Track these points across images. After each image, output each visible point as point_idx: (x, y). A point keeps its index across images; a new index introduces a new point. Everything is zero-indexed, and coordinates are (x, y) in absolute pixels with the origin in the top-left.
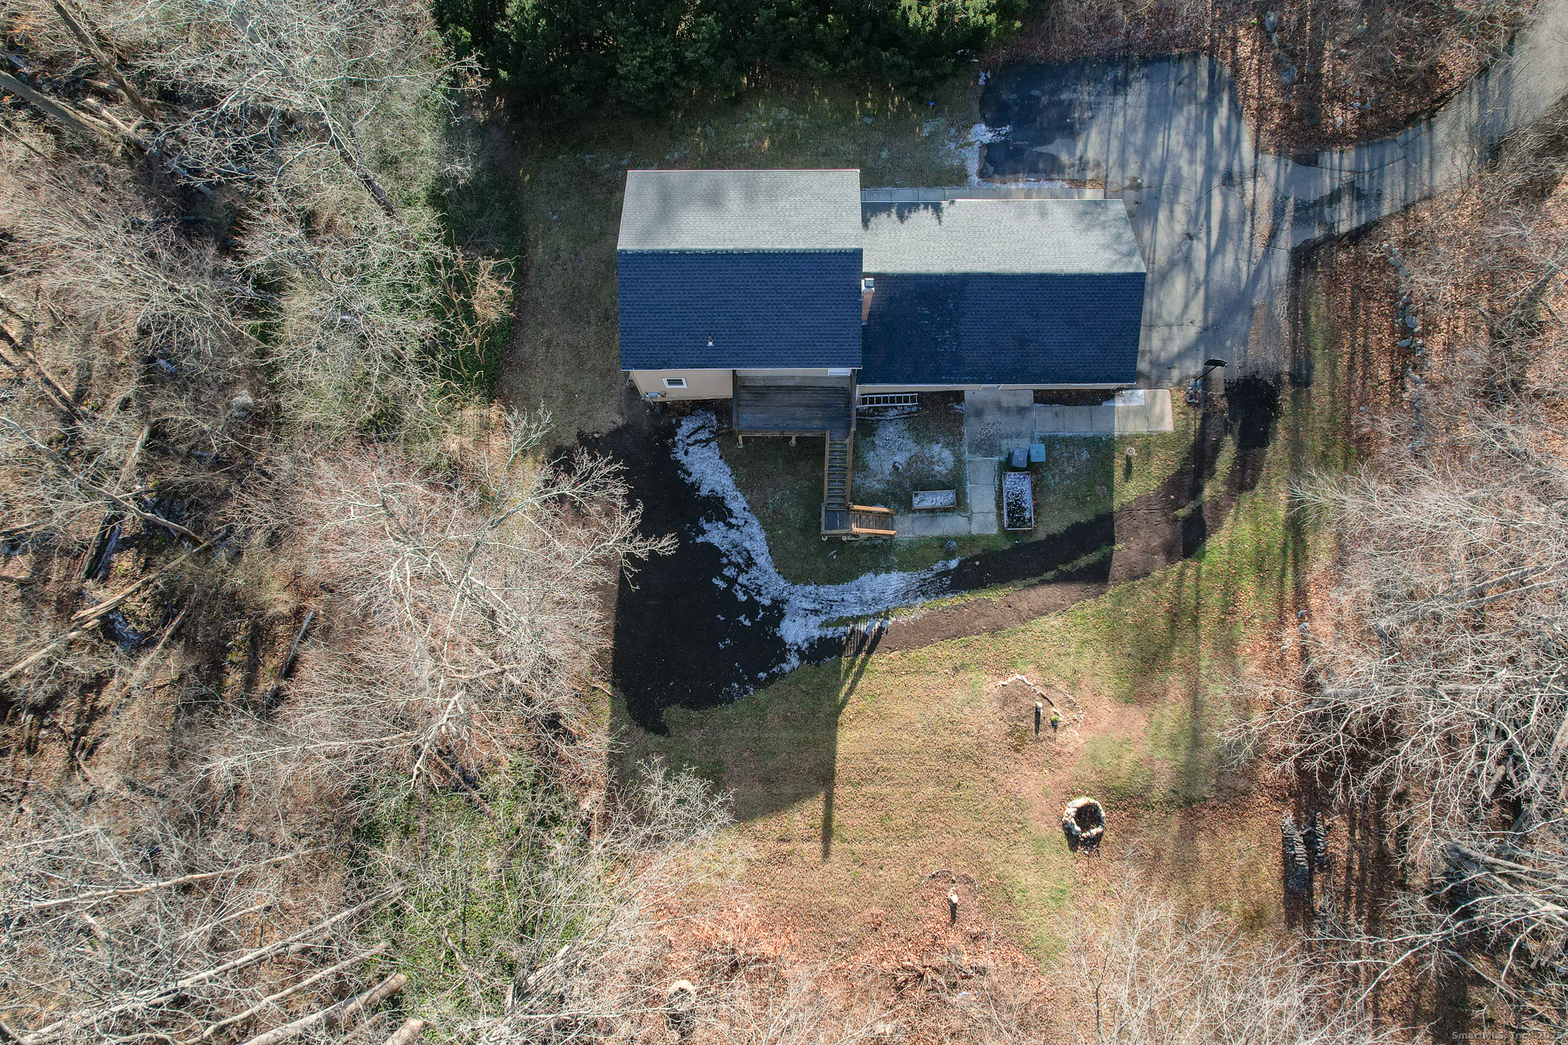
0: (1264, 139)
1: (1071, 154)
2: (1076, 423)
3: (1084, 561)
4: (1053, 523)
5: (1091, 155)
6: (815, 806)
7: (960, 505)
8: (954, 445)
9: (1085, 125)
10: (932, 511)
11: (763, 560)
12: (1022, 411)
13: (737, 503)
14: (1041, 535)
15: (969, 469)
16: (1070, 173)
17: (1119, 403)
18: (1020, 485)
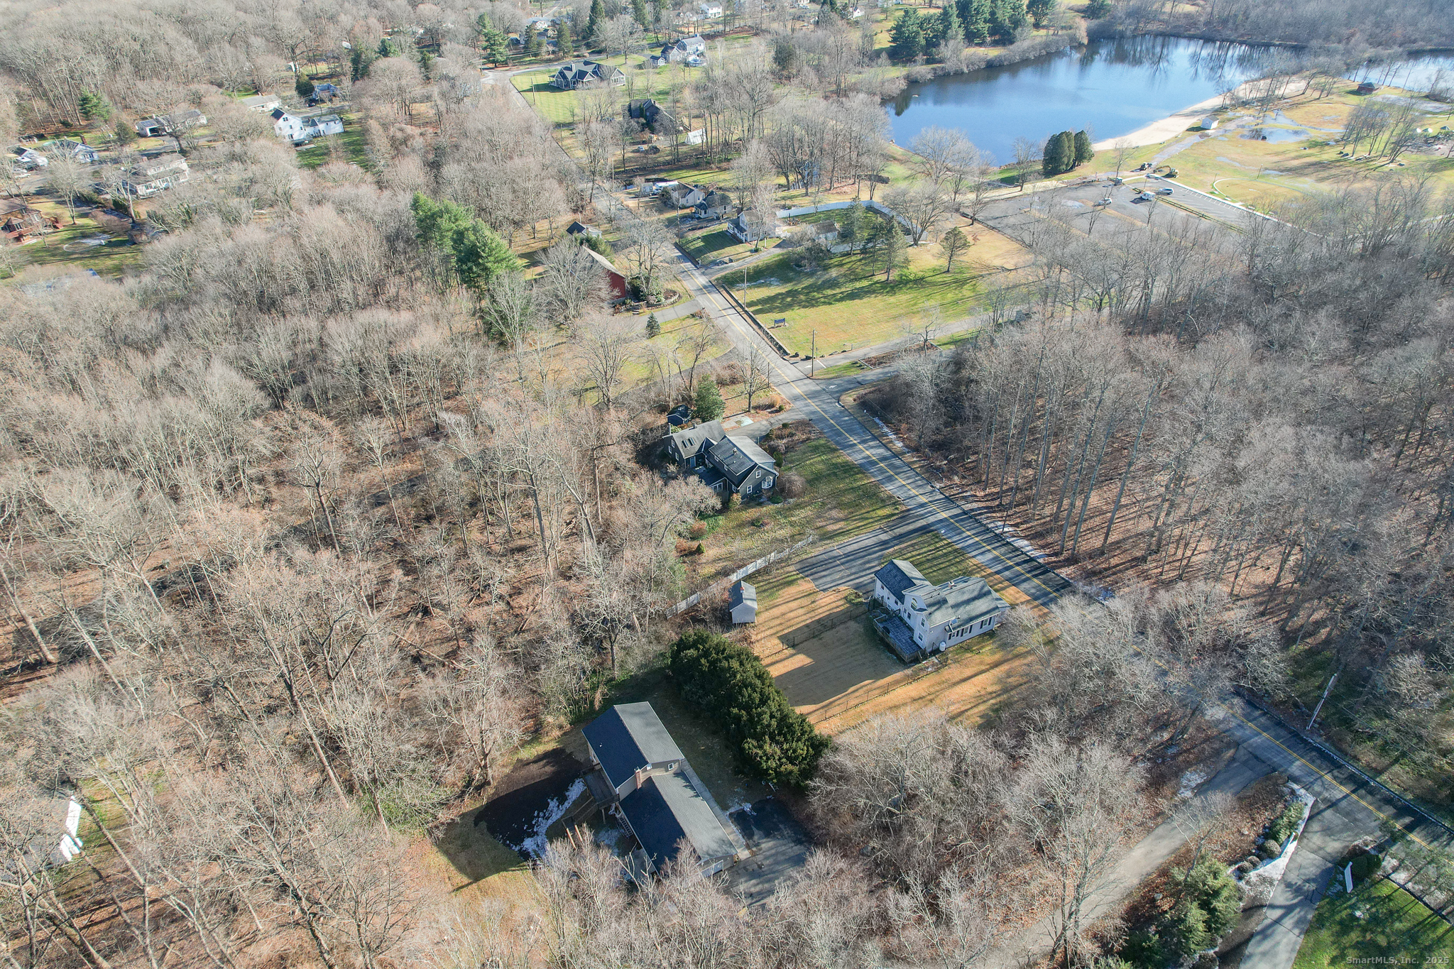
1: (759, 838)
5: (763, 845)
16: (751, 842)
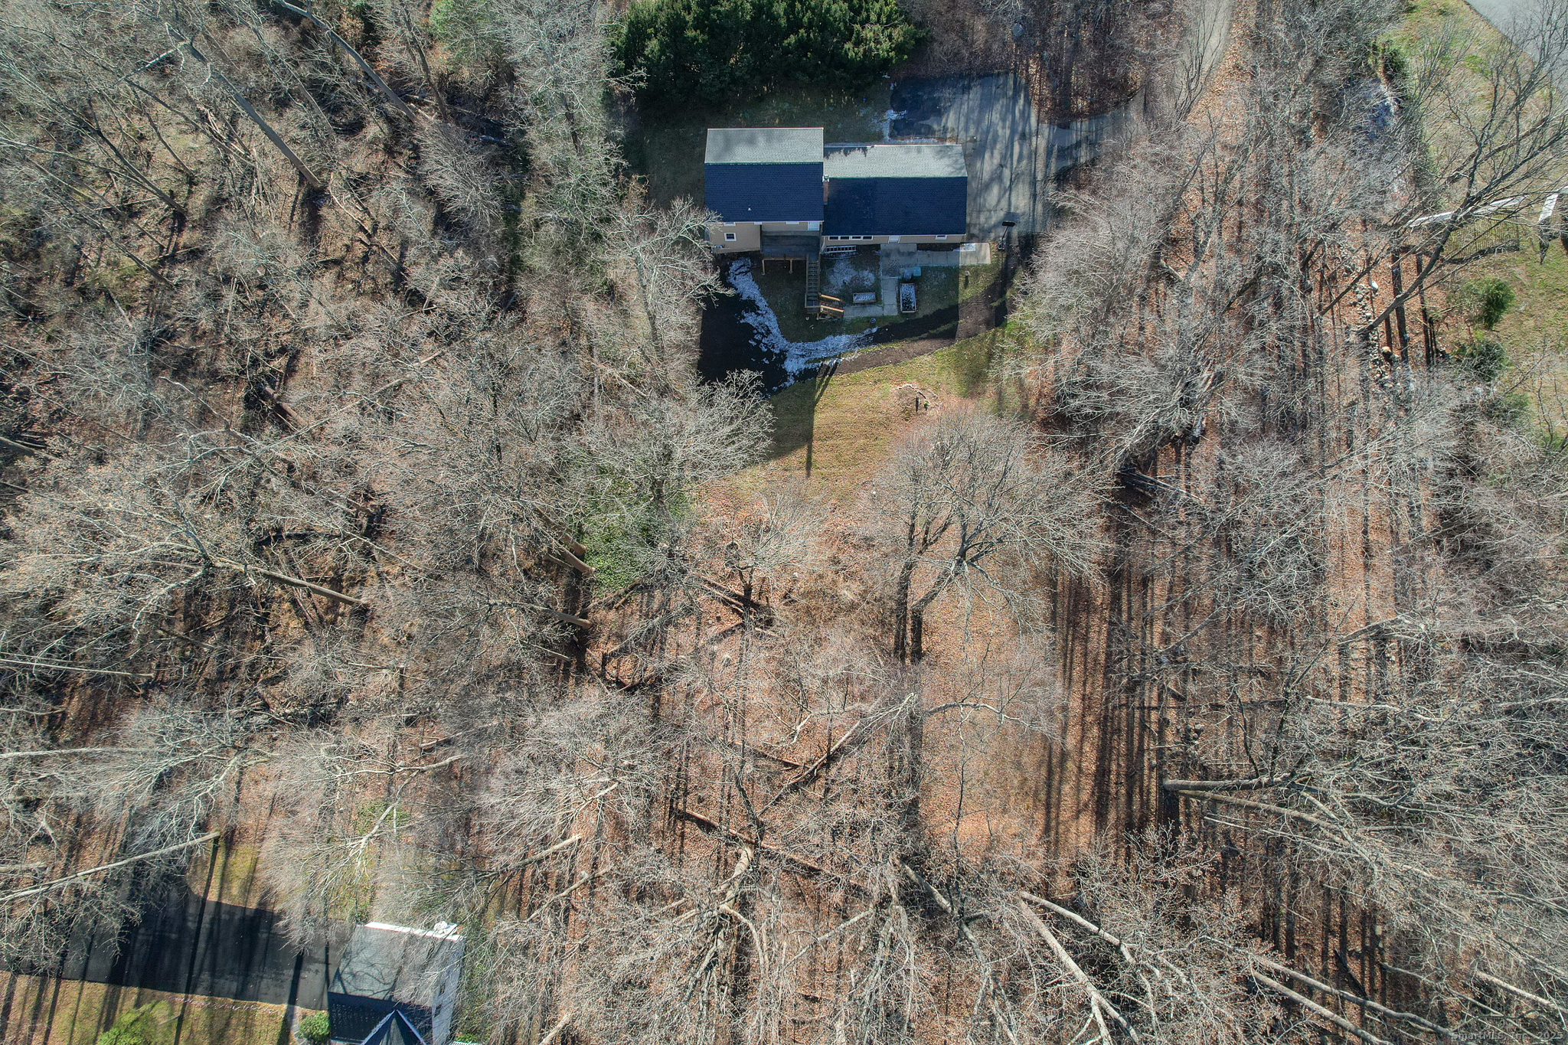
0: (1042, 115)
1: (939, 124)
2: (940, 260)
3: (943, 328)
4: (927, 310)
5: (950, 125)
6: (802, 452)
7: (878, 301)
8: (875, 271)
9: (947, 109)
10: (864, 304)
11: (775, 331)
12: (910, 254)
13: (762, 303)
14: (920, 315)
15: (882, 283)
17: (962, 250)
18: (908, 290)
